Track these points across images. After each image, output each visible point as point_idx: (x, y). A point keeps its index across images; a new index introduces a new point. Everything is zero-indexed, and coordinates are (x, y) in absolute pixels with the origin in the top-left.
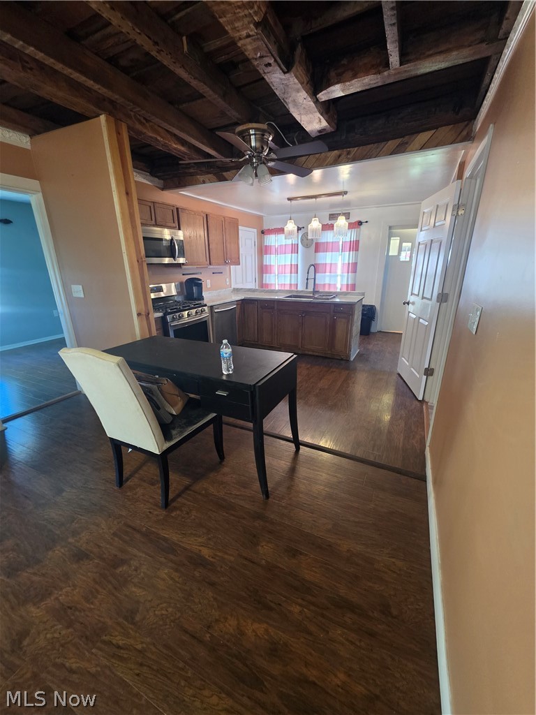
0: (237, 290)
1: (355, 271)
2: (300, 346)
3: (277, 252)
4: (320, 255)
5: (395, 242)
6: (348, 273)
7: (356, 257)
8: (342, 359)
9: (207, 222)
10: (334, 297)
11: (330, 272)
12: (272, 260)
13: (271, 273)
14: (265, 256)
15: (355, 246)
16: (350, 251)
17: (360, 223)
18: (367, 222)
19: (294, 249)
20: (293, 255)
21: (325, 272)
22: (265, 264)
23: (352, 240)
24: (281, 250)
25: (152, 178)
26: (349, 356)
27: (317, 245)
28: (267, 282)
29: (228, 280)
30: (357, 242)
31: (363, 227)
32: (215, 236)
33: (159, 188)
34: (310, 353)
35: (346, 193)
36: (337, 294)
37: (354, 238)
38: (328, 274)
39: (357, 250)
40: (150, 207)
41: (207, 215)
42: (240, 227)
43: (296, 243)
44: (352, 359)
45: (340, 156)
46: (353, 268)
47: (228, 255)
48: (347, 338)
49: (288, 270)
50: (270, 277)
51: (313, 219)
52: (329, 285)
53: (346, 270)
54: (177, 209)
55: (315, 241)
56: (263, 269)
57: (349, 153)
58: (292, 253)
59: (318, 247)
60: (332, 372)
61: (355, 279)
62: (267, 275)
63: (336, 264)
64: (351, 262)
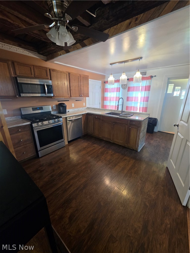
0: (88, 108)
1: (147, 101)
2: (112, 139)
3: (110, 92)
4: (130, 92)
5: (171, 87)
6: (144, 101)
7: (149, 94)
8: (133, 150)
9: (69, 76)
10: (132, 115)
11: (135, 101)
12: (109, 95)
13: (107, 100)
14: (105, 93)
15: (148, 88)
16: (145, 91)
17: (152, 77)
18: (155, 76)
19: (118, 90)
20: (117, 92)
21: (132, 101)
22: (105, 96)
23: (147, 85)
24: (113, 90)
25: (39, 55)
26: (137, 149)
27: (129, 88)
28: (106, 105)
29: (84, 103)
30: (149, 87)
31: (153, 79)
32: (74, 84)
33: (44, 60)
34: (117, 143)
35: (141, 58)
36: (134, 114)
37: (148, 84)
38: (133, 102)
39: (149, 90)
40: (31, 68)
41: (69, 73)
42: (89, 80)
43: (119, 87)
44: (139, 151)
45: (130, 23)
46: (146, 99)
47: (82, 93)
48: (136, 139)
49: (115, 99)
50: (107, 102)
51: (123, 74)
52: (134, 107)
53: (142, 100)
54: (50, 70)
55: (128, 86)
56: (104, 99)
57: (136, 19)
58: (117, 91)
59: (129, 89)
60: (125, 159)
61: (147, 104)
62: (106, 101)
63: (138, 97)
64: (145, 96)
